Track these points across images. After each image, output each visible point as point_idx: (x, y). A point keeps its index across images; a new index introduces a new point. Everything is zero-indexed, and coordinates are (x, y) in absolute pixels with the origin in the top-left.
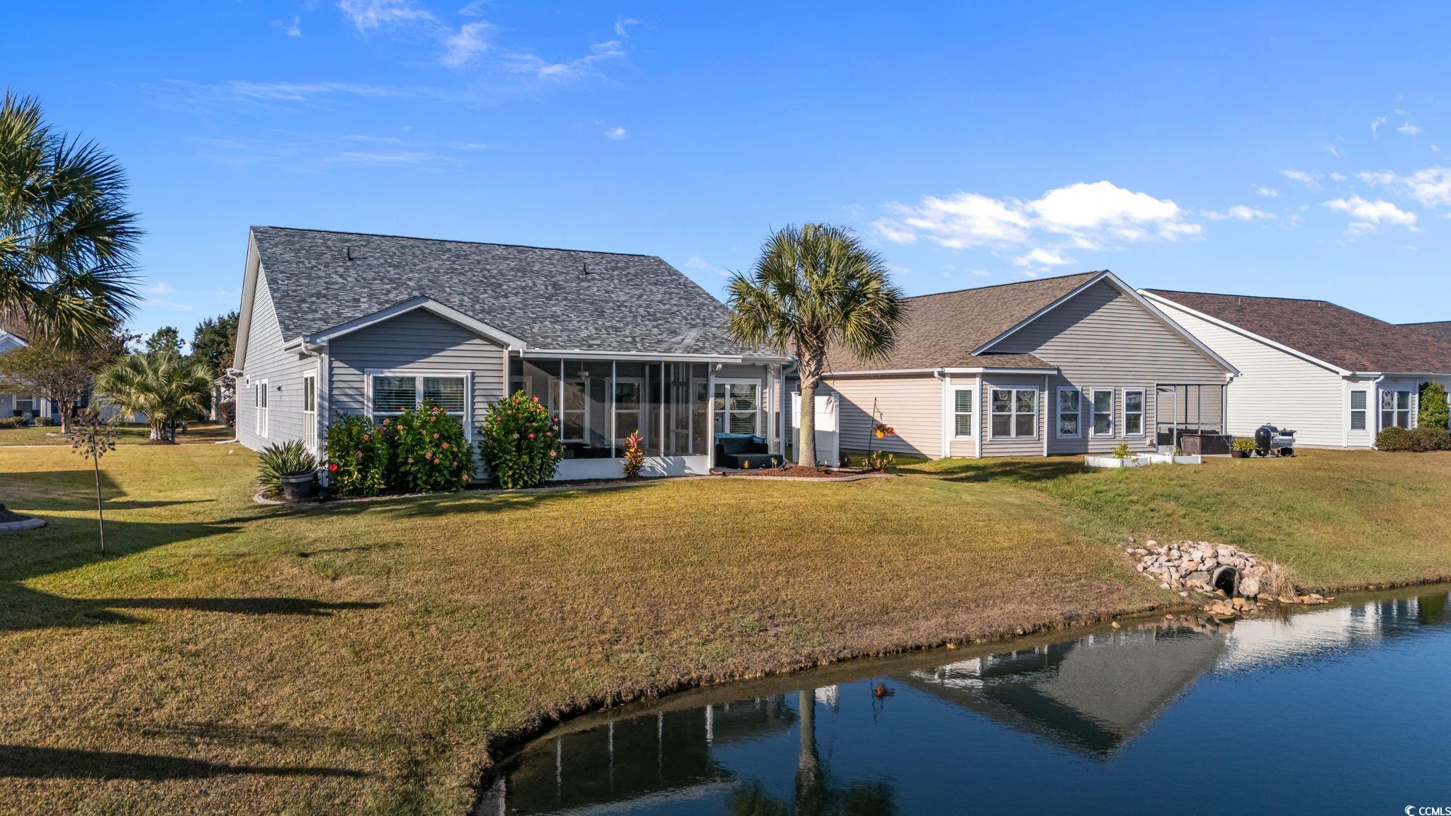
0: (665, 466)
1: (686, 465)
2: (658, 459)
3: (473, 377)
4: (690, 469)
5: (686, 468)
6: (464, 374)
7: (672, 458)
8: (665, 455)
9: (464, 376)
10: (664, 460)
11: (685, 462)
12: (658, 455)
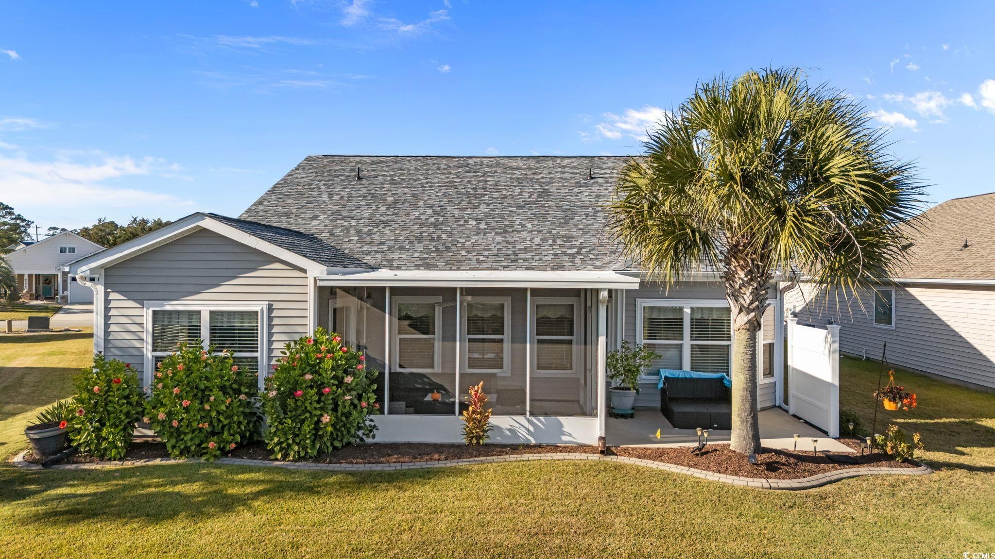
0: (531, 429)
1: (564, 429)
2: (521, 419)
3: (270, 309)
4: (570, 435)
5: (563, 433)
6: (258, 307)
7: (542, 418)
8: (532, 414)
9: (258, 309)
10: (528, 420)
11: (561, 426)
12: (523, 414)
